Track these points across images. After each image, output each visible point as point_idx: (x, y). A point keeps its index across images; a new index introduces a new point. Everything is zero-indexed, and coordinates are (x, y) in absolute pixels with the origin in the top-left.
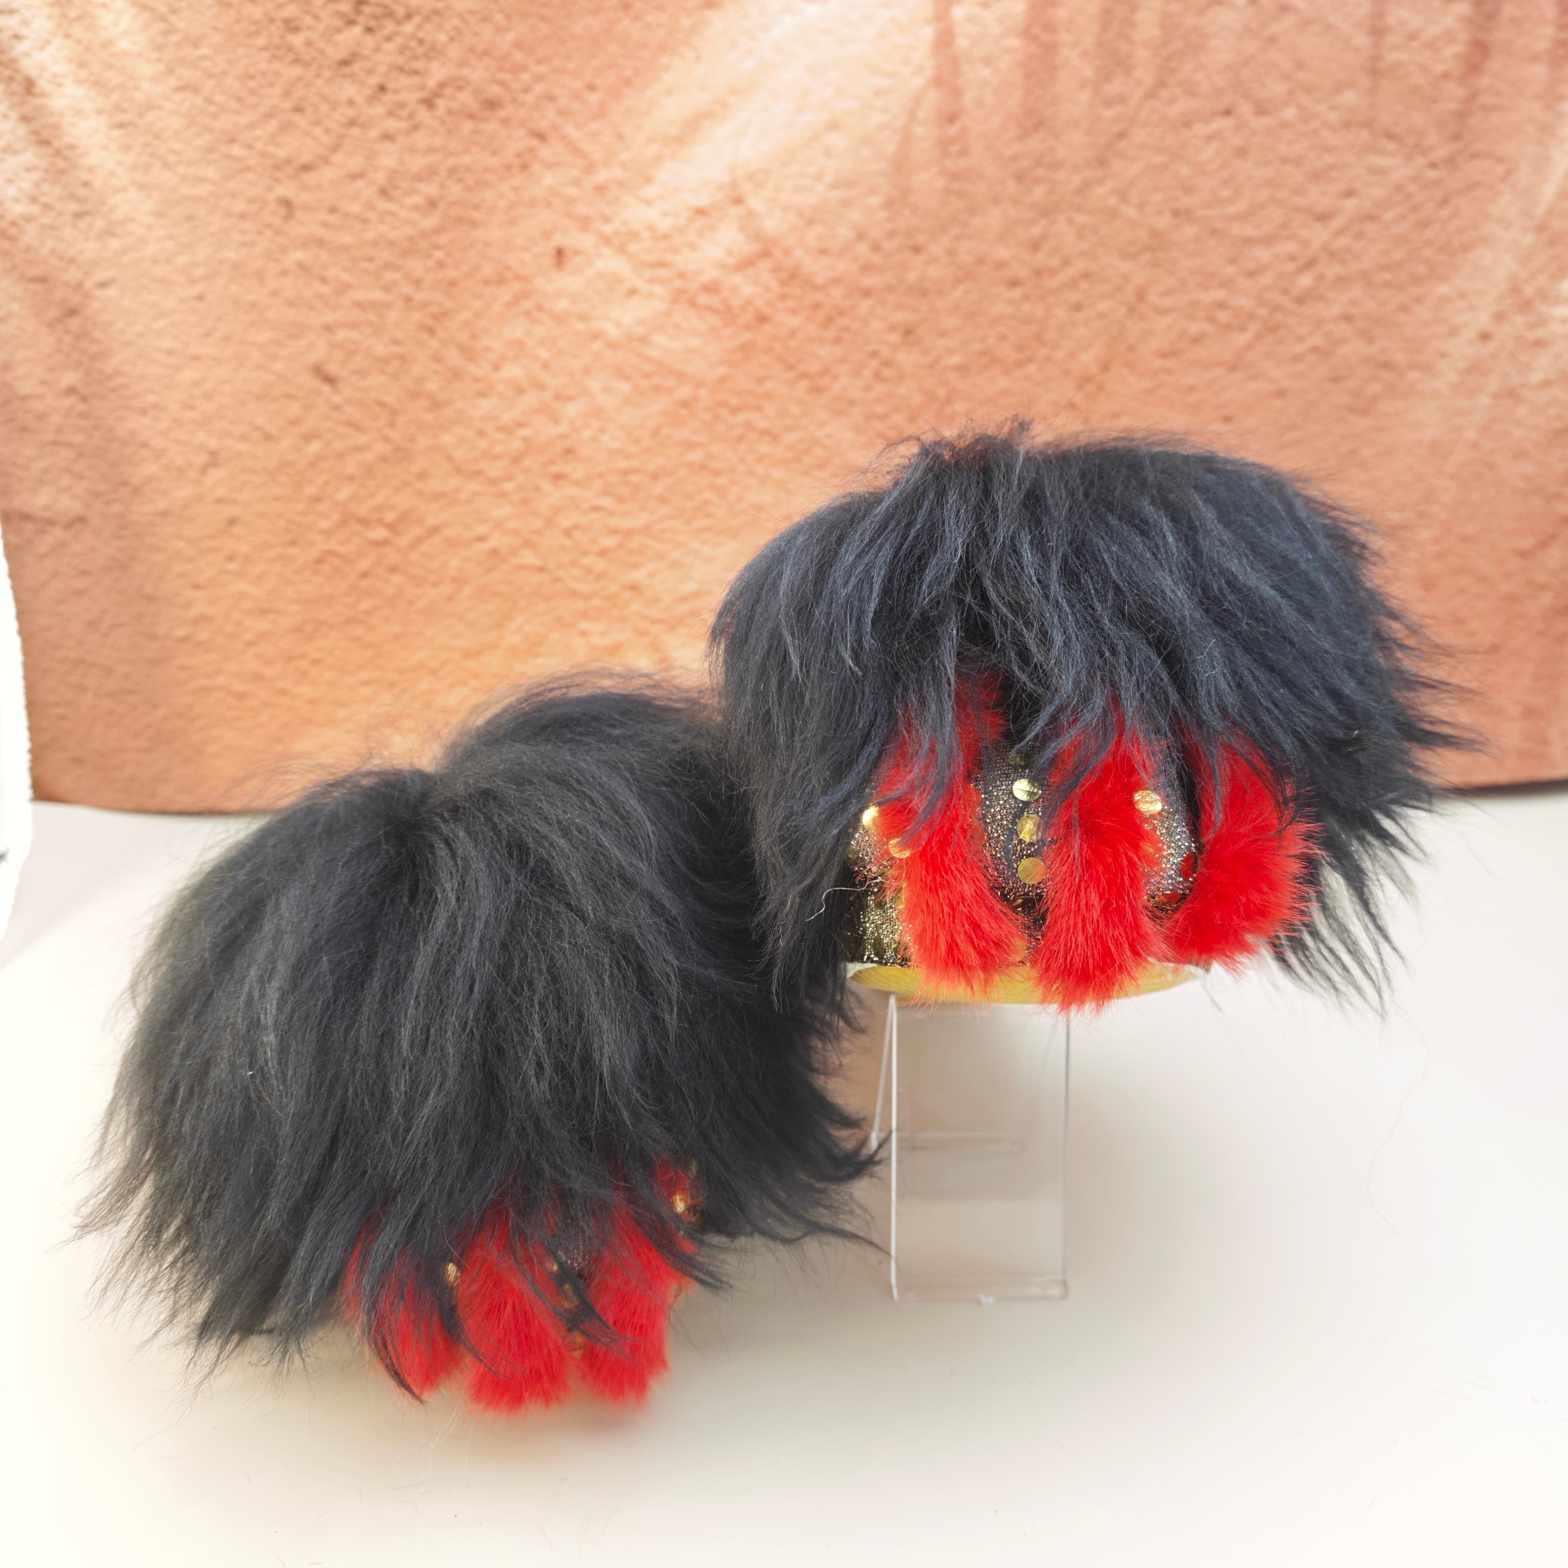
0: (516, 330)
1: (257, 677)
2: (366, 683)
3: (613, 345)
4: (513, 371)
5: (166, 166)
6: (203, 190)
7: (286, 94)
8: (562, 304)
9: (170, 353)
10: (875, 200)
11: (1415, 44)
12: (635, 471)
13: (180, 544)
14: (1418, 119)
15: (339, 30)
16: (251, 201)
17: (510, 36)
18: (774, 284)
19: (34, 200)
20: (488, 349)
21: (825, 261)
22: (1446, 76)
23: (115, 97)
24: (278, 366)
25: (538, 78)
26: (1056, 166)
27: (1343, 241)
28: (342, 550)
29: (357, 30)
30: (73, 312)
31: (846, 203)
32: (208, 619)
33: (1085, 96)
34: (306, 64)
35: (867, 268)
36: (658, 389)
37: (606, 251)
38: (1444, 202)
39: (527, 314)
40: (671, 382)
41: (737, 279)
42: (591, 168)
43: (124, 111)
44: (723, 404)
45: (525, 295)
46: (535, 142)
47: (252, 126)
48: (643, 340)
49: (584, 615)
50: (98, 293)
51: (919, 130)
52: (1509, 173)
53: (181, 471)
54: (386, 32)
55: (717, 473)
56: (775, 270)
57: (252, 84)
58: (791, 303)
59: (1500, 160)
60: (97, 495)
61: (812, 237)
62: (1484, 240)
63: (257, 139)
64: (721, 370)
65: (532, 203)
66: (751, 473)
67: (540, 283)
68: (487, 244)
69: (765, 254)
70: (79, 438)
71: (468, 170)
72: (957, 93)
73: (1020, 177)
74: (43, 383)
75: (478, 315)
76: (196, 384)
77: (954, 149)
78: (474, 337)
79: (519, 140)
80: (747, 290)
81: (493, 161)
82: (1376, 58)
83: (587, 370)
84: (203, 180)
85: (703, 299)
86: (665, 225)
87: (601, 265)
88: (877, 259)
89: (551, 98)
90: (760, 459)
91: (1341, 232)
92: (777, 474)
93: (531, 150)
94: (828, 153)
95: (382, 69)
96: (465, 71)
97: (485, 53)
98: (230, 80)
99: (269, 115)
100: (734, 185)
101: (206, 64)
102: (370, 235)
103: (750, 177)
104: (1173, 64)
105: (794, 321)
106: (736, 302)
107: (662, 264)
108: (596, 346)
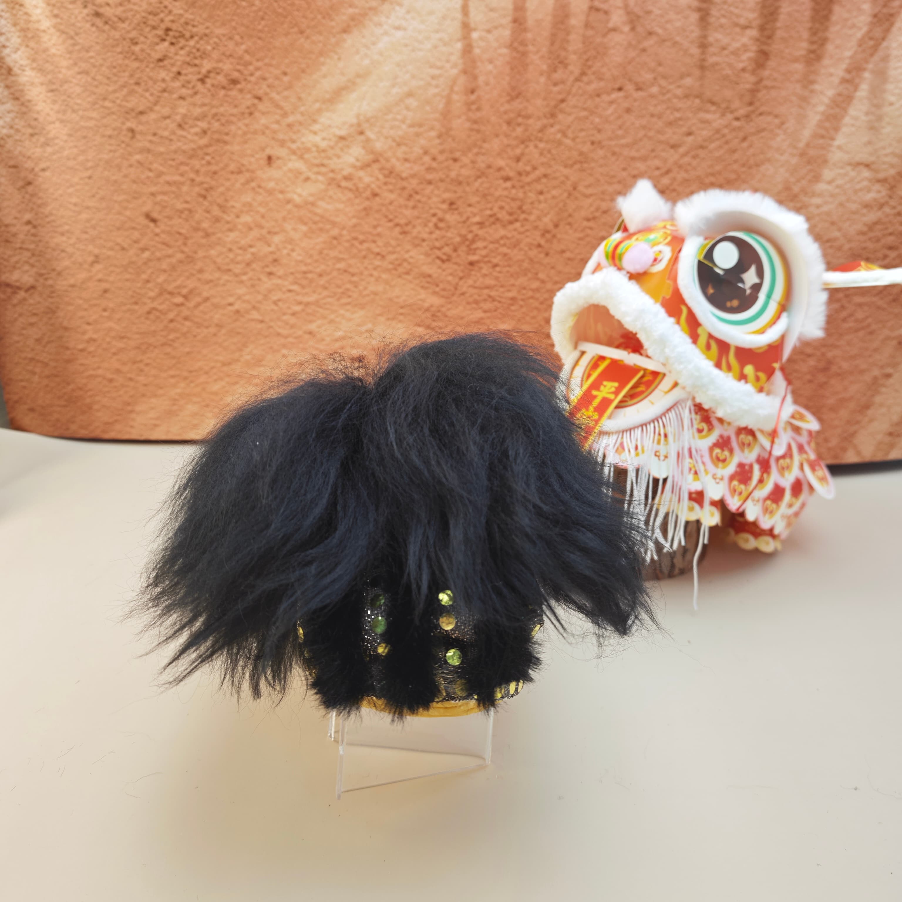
0: (247, 197)
1: (118, 371)
2: (173, 377)
3: (297, 206)
4: (246, 218)
5: (74, 111)
6: (91, 124)
7: (131, 76)
8: (271, 185)
9: (75, 205)
10: (433, 134)
11: (726, 52)
12: (311, 272)
13: (81, 302)
14: (728, 93)
15: (157, 44)
16: (114, 129)
17: (243, 47)
18: (381, 177)
19: (11, 127)
20: (233, 207)
21: (407, 165)
22: (743, 70)
23: (49, 77)
24: (128, 213)
25: (258, 69)
26: (528, 117)
27: (686, 159)
28: (160, 308)
29: (166, 44)
30: (29, 183)
31: (418, 135)
32: (94, 340)
33: (543, 80)
34: (141, 61)
35: (429, 169)
36: (321, 230)
37: (293, 157)
38: (744, 139)
39: (253, 189)
40: (328, 227)
41: (361, 173)
42: (285, 115)
43: (53, 83)
44: (355, 239)
45: (252, 180)
46: (256, 101)
47: (115, 91)
48: (313, 204)
49: (284, 346)
50: (41, 174)
51: (455, 97)
52: (783, 123)
53: (81, 264)
54: (181, 45)
55: (353, 275)
56: (381, 169)
57: (115, 71)
58: (390, 187)
59: (776, 116)
60: (41, 275)
61: (400, 152)
62: (769, 160)
63: (117, 98)
64: (354, 221)
65: (255, 132)
66: (371, 275)
67: (259, 173)
68: (232, 153)
69: (376, 161)
70: (32, 246)
71: (222, 115)
72: (475, 78)
73: (509, 123)
74: (16, 218)
75: (228, 189)
76: (88, 221)
77: (474, 107)
78: (226, 200)
79: (248, 100)
80: (367, 179)
81: (235, 111)
82: (704, 60)
83: (284, 219)
84: (91, 118)
85: (344, 184)
86: (323, 144)
87: (290, 165)
88: (434, 165)
89: (264, 79)
90: (375, 269)
91: (686, 154)
92: (384, 276)
93: (254, 105)
94: (408, 108)
95: (179, 63)
96: (220, 65)
97: (231, 56)
98: (104, 69)
99: (123, 86)
100: (359, 125)
101: (92, 61)
102: (173, 147)
103: (368, 120)
104: (590, 63)
105: (392, 196)
106: (361, 185)
107: (323, 165)
108: (289, 206)
